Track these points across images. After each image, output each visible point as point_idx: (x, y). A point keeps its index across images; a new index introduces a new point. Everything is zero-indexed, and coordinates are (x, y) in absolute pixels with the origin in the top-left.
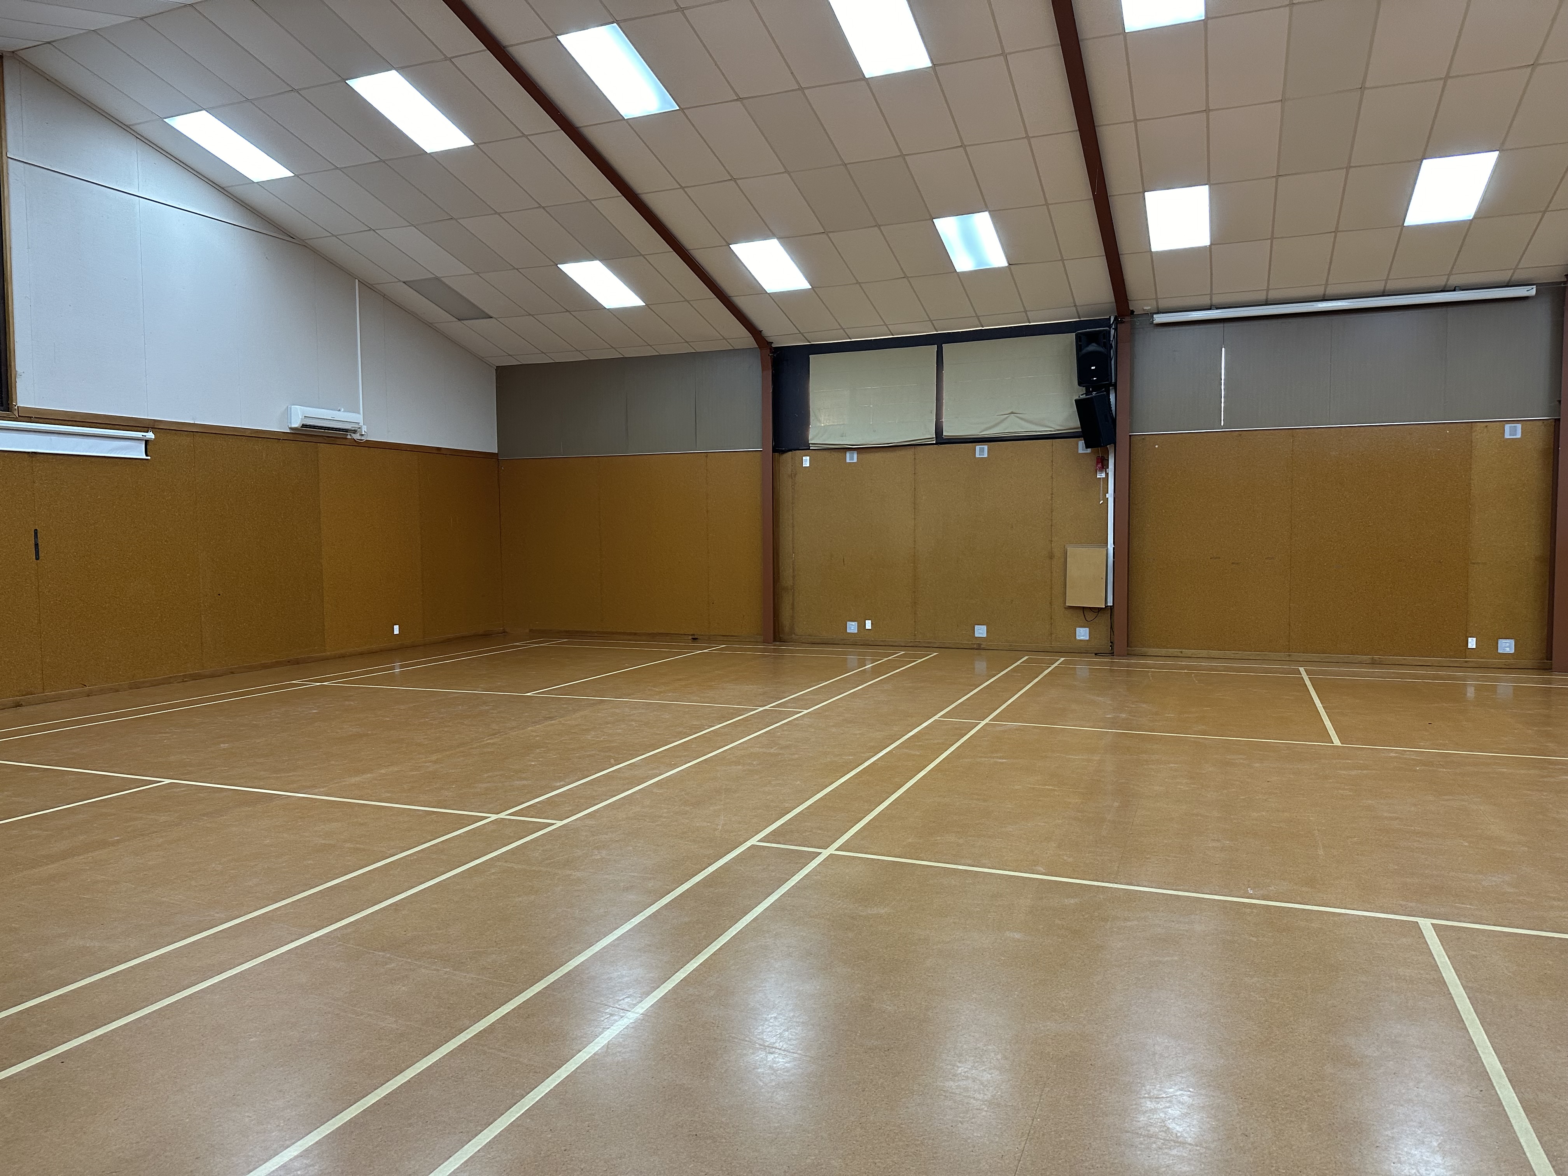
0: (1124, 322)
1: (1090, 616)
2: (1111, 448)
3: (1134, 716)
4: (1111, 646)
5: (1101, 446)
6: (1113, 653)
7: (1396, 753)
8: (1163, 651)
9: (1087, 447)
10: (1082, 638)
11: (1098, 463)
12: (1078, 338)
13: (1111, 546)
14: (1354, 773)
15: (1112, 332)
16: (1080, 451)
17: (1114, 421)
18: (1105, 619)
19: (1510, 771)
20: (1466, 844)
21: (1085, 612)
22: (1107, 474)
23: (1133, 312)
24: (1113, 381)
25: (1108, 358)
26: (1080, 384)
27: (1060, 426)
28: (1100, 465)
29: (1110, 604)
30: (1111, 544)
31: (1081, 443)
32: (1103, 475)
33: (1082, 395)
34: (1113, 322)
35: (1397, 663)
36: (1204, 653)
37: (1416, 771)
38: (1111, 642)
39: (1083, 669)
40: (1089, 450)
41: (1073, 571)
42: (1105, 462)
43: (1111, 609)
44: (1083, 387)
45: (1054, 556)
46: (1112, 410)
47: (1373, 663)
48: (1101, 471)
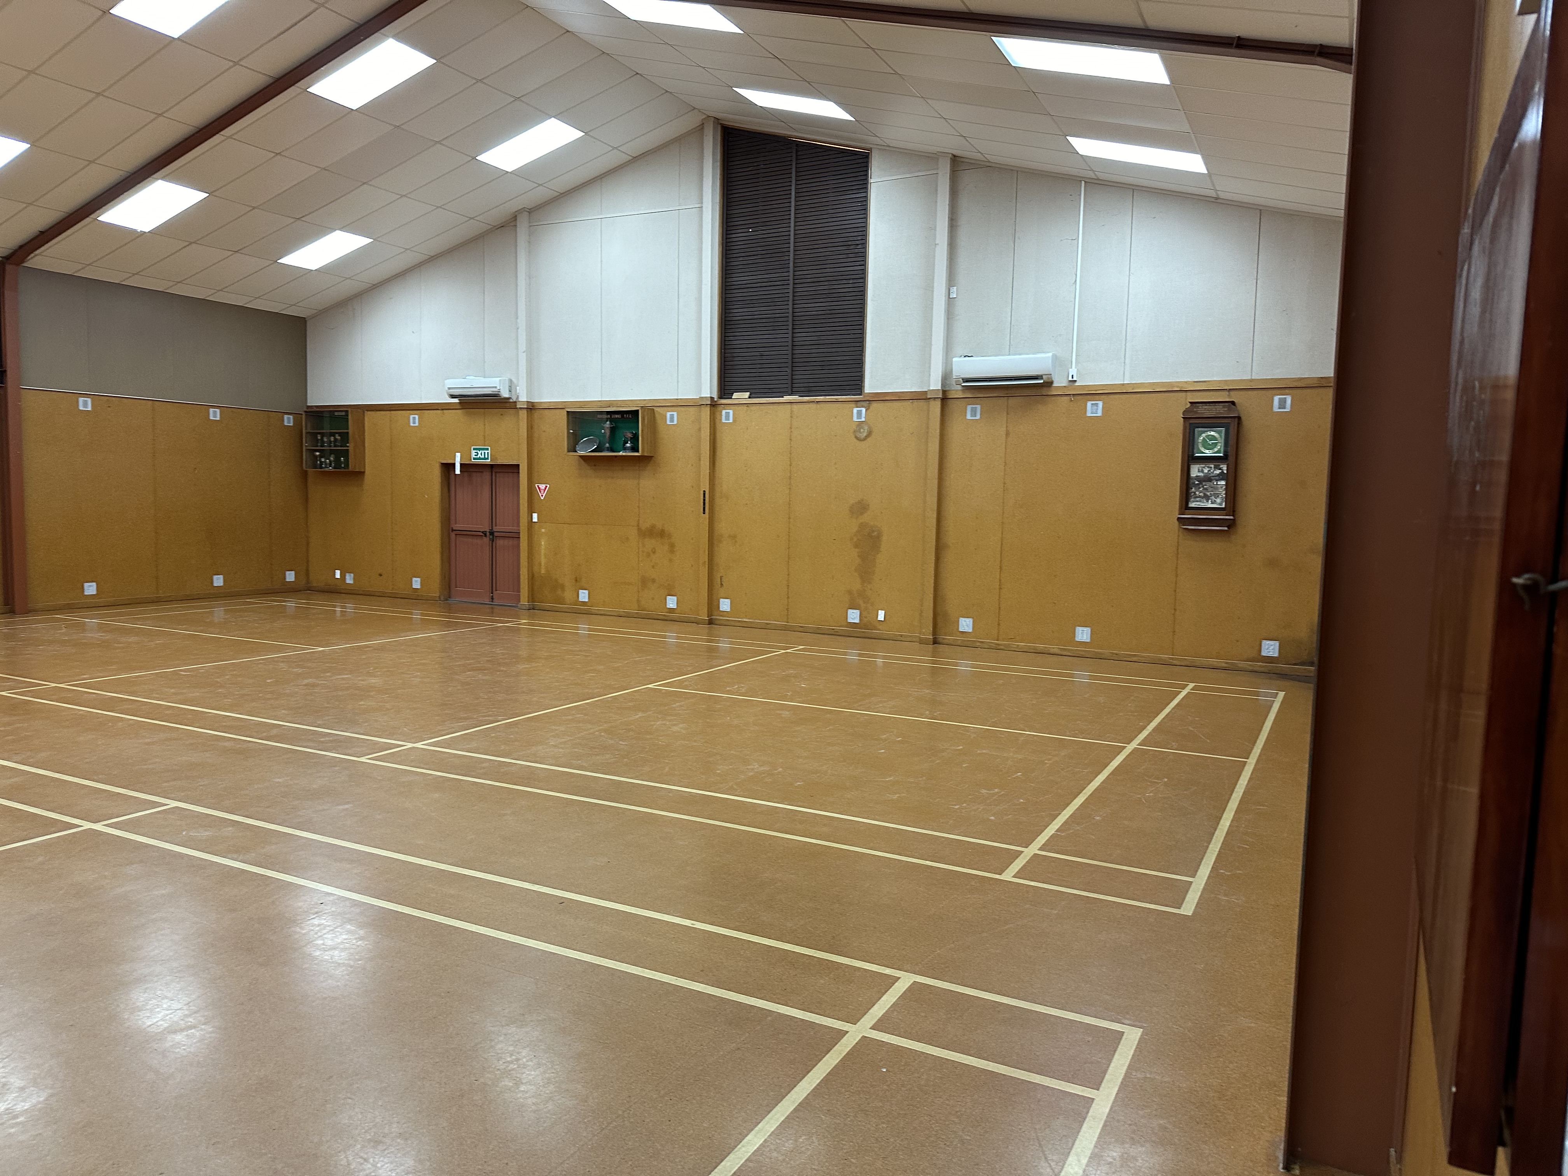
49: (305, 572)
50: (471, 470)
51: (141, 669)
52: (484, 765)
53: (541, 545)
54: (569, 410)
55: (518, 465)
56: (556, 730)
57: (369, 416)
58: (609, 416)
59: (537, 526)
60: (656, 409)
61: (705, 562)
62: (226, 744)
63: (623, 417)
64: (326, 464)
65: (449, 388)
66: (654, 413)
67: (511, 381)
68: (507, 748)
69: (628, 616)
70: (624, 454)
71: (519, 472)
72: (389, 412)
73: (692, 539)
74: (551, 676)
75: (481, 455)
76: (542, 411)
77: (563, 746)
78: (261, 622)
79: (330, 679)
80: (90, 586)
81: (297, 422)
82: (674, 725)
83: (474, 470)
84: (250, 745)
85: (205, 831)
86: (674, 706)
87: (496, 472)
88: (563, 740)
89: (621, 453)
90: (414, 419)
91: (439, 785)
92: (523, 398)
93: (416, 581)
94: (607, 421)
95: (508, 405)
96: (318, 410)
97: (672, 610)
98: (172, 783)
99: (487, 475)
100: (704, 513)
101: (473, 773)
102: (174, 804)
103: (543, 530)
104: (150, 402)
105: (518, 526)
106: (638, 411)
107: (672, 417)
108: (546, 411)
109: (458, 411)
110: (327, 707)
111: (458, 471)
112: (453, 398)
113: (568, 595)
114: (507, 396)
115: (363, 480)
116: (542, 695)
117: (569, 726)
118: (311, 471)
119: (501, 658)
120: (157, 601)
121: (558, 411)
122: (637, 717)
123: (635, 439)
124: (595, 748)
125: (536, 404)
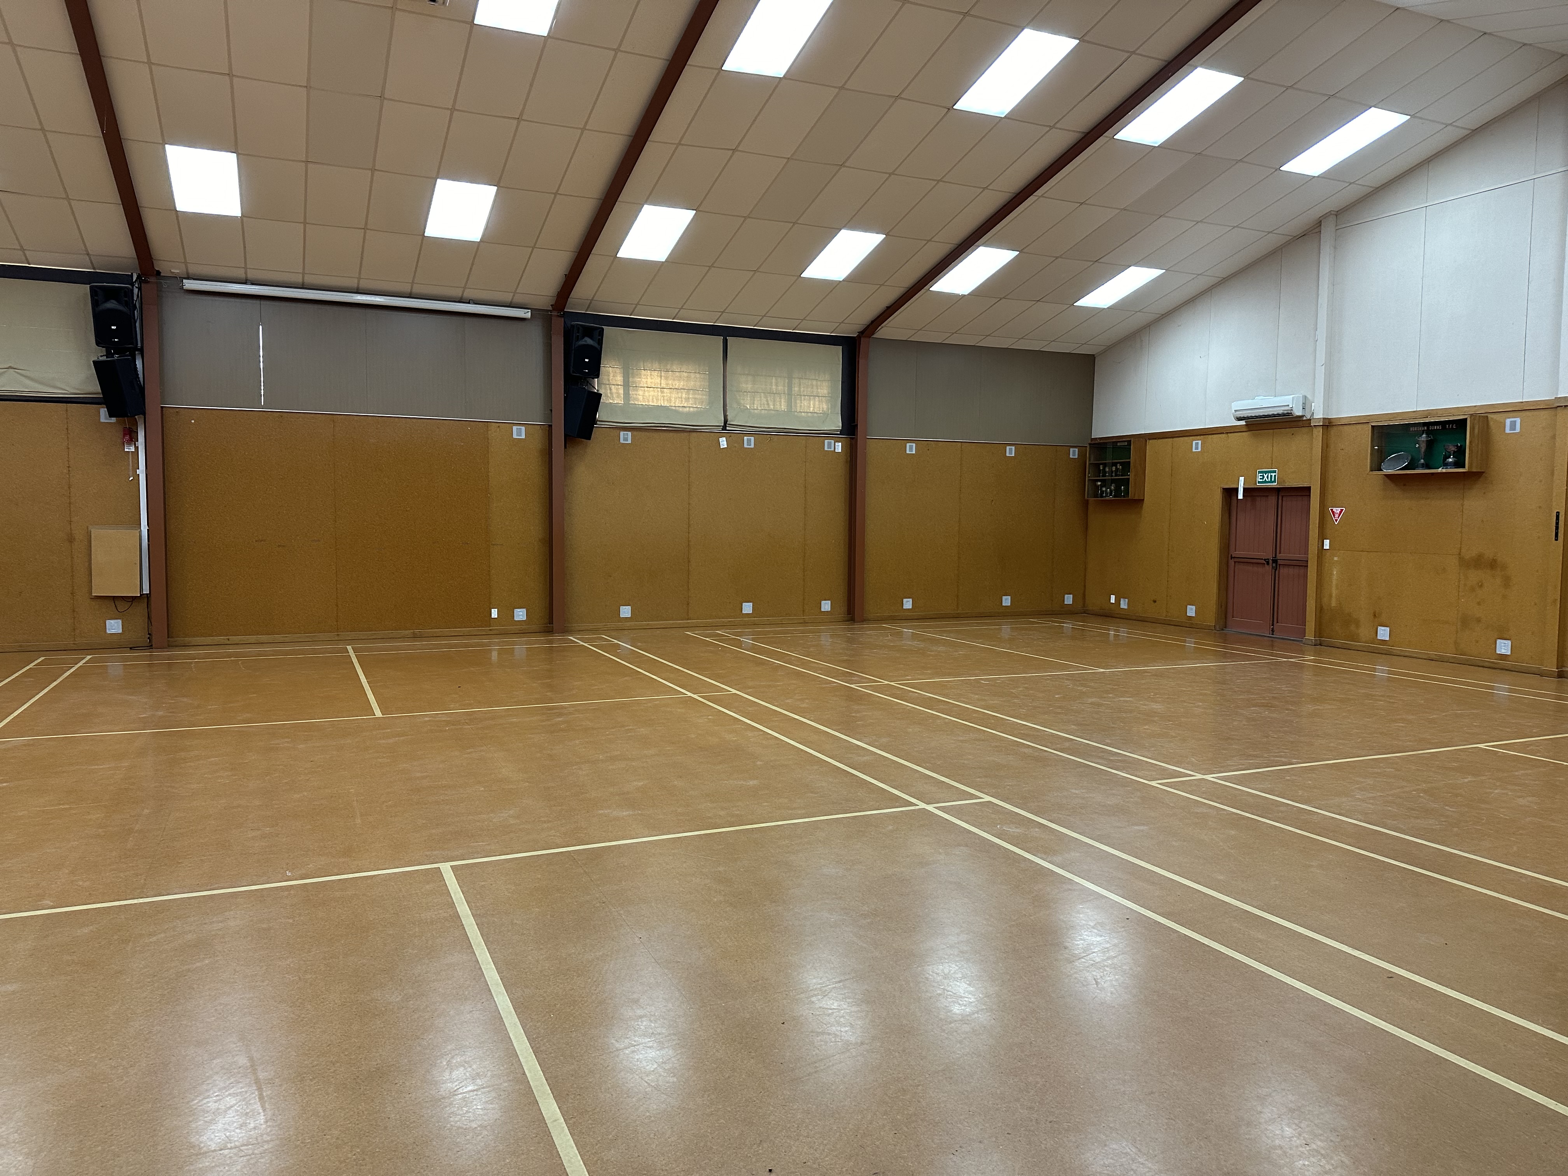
0: (148, 282)
1: (122, 606)
2: (139, 419)
3: (173, 712)
4: (149, 638)
5: (127, 416)
6: (152, 646)
7: (430, 717)
8: (209, 640)
9: (111, 416)
10: (113, 631)
11: (125, 435)
12: (94, 292)
13: (145, 528)
14: (391, 741)
15: (136, 291)
16: (103, 420)
17: (142, 389)
18: (140, 609)
19: (519, 720)
20: (483, 789)
21: (116, 602)
22: (137, 448)
23: (158, 273)
24: (139, 345)
25: (131, 320)
26: (98, 343)
27: (75, 388)
28: (127, 437)
29: (146, 591)
30: (145, 526)
31: (103, 411)
32: (132, 449)
33: (102, 356)
34: (136, 280)
35: (435, 635)
36: (253, 638)
37: (446, 731)
38: (149, 634)
39: (115, 666)
40: (113, 420)
41: (99, 556)
42: (134, 435)
43: (148, 597)
44: (103, 347)
45: (74, 539)
46: (139, 378)
47: (415, 637)
48: (129, 443)
49: (1082, 597)
50: (1256, 495)
51: (949, 675)
52: (1282, 809)
53: (1332, 574)
54: (1373, 424)
55: (1309, 489)
56: (1362, 782)
57: (1151, 443)
58: (1426, 428)
59: (1328, 554)
60: (1490, 416)
61: (1556, 600)
62: (1026, 750)
63: (1444, 428)
64: (1107, 493)
65: (1236, 411)
66: (1488, 421)
67: (1305, 397)
68: (1306, 794)
69: (1441, 660)
70: (1444, 471)
71: (1310, 496)
72: (1171, 439)
73: (1537, 571)
74: (1349, 720)
75: (1266, 479)
76: (1341, 427)
77: (1371, 801)
78: (1044, 641)
79: (1113, 700)
80: (908, 601)
81: (1082, 454)
82: (1519, 797)
83: (1258, 495)
84: (1046, 754)
85: (1016, 827)
86: (1517, 773)
87: (1282, 497)
88: (1371, 795)
89: (1440, 470)
90: (1197, 445)
91: (1236, 822)
92: (1319, 415)
93: (1192, 609)
94: (1423, 434)
95: (1300, 424)
96: (1101, 441)
97: (1503, 657)
98: (983, 779)
99: (1272, 500)
100: (1556, 540)
101: (1270, 816)
102: (987, 798)
103: (1336, 559)
104: (960, 444)
105: (1306, 552)
106: (1466, 419)
107: (1513, 425)
108: (1345, 427)
109: (1244, 433)
110: (1113, 727)
111: (1240, 496)
112: (1239, 420)
113: (1364, 632)
114: (1300, 414)
115: (1142, 507)
116: (1341, 741)
117: (1377, 779)
118: (1092, 499)
119: (1288, 696)
120: (957, 617)
121: (1359, 426)
122: (1466, 780)
123: (1460, 453)
124: (1414, 810)
125: (1333, 421)
